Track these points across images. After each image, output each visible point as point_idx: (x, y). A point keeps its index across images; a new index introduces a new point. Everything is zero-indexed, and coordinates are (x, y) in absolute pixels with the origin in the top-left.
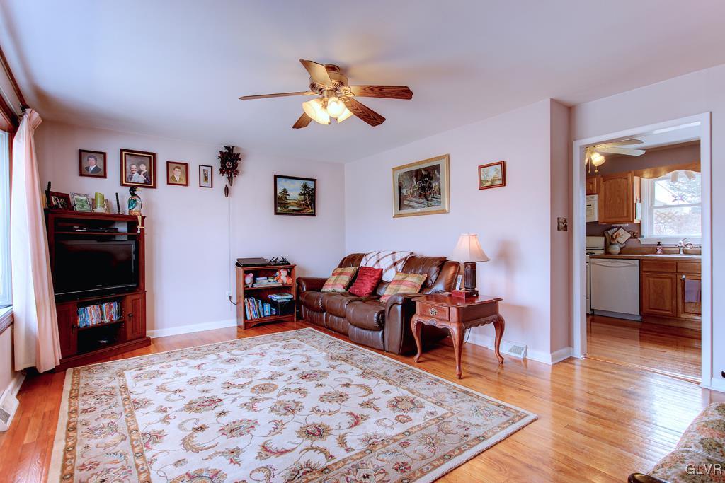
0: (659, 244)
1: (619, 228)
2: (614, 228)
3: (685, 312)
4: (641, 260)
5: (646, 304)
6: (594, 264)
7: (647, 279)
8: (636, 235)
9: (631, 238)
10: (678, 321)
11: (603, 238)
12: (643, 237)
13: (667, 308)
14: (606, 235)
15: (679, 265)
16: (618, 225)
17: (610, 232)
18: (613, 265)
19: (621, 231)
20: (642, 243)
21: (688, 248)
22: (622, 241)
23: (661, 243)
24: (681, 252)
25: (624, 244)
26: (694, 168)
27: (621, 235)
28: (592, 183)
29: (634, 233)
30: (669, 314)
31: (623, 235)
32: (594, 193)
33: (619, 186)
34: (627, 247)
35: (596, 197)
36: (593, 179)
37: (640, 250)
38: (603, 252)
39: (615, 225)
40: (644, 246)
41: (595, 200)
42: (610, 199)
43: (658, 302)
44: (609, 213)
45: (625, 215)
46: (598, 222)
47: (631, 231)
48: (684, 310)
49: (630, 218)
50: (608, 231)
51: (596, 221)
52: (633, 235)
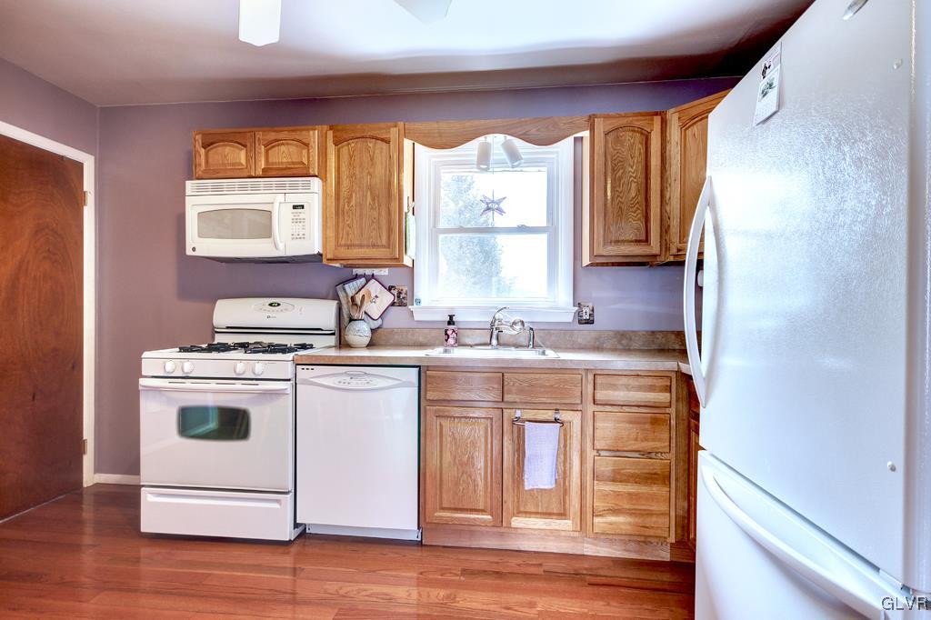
0: (451, 322)
1: (369, 278)
2: (357, 277)
3: (519, 513)
4: (422, 369)
5: (431, 503)
6: (306, 382)
7: (437, 422)
8: (401, 300)
9: (393, 304)
10: (501, 535)
11: (334, 304)
12: (419, 302)
13: (483, 502)
14: (341, 295)
15: (509, 380)
16: (368, 272)
17: (351, 288)
18: (354, 384)
19: (374, 287)
20: (417, 317)
21: (516, 331)
22: (376, 313)
23: (454, 319)
24: (494, 342)
25: (380, 321)
26: (525, 134)
27: (373, 295)
28: (307, 145)
29: (400, 293)
30: (485, 521)
31: (377, 297)
32: (311, 172)
33: (372, 160)
34: (385, 326)
35: (316, 184)
36: (311, 132)
37: (413, 335)
38: (332, 340)
39: (360, 271)
40: (420, 326)
41: (313, 193)
42: (351, 195)
43: (461, 488)
44: (348, 234)
45: (384, 241)
46: (321, 255)
47: (393, 287)
48: (518, 507)
49: (394, 251)
50: (346, 286)
51: (316, 252)
52: (399, 297)
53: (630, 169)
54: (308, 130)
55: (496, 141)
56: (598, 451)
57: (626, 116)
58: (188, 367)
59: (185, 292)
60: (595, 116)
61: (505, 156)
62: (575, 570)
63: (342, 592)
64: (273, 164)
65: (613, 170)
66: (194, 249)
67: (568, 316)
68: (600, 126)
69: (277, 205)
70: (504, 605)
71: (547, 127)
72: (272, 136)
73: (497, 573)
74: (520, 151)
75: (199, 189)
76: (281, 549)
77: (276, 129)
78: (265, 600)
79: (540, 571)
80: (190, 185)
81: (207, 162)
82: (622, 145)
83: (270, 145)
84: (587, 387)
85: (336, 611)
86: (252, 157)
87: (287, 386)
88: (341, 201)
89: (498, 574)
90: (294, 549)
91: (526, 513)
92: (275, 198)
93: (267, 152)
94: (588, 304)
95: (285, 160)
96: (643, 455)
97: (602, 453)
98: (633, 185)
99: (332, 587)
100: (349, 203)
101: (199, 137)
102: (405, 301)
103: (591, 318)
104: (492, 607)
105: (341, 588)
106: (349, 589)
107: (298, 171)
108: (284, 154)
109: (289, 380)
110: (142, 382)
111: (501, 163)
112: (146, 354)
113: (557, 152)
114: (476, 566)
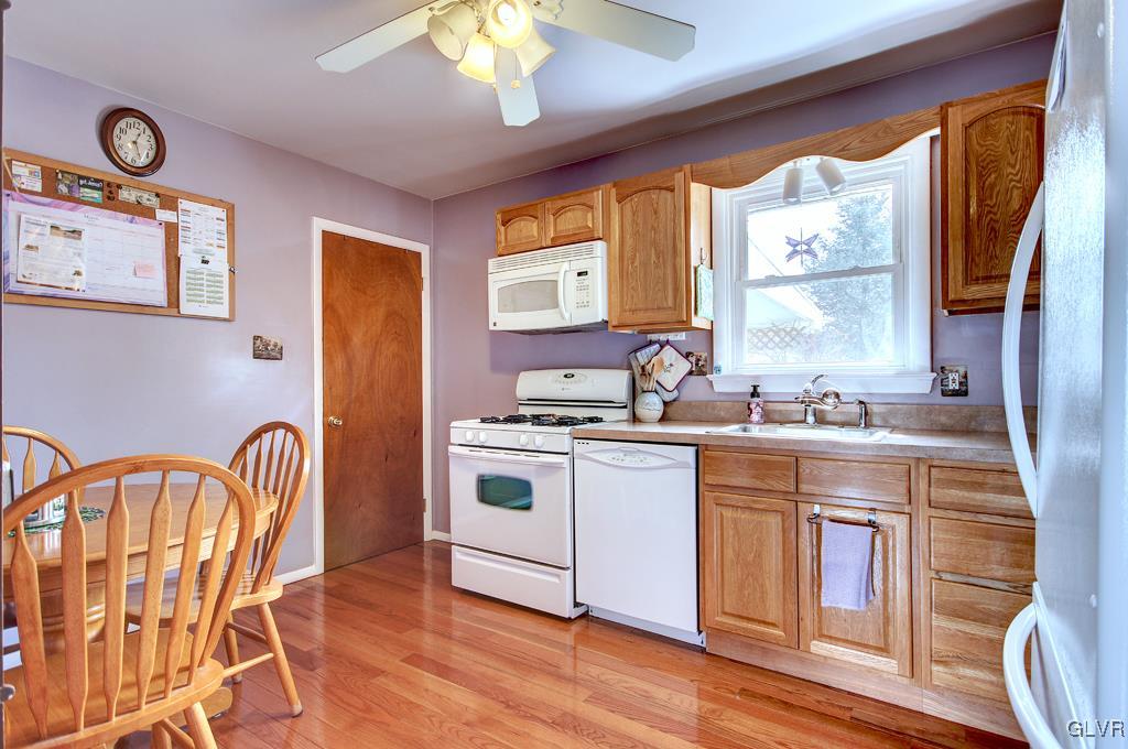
0: (755, 394)
1: (663, 344)
2: (651, 343)
3: (822, 636)
4: (701, 449)
5: (711, 604)
6: (584, 457)
7: (717, 511)
8: (702, 367)
9: (691, 373)
10: (802, 660)
11: (629, 374)
12: (719, 370)
13: (774, 614)
14: (634, 364)
15: (805, 467)
16: (663, 337)
17: (642, 357)
19: (668, 354)
20: (717, 388)
21: (828, 406)
22: (670, 385)
23: (759, 390)
24: (810, 419)
25: (676, 393)
26: (843, 150)
27: (667, 364)
28: (592, 207)
29: (698, 360)
30: (776, 637)
31: (671, 365)
32: (596, 236)
33: (656, 213)
34: (682, 399)
35: (599, 247)
36: (595, 193)
37: (714, 408)
38: (624, 414)
39: (654, 337)
40: (722, 398)
41: (596, 257)
42: (635, 255)
43: (746, 593)
44: (632, 297)
45: (670, 303)
46: (607, 322)
47: (690, 353)
48: (820, 629)
49: (681, 313)
50: (638, 354)
51: (600, 320)
52: (697, 365)
53: (1010, 170)
54: (592, 191)
55: (809, 165)
56: (937, 572)
57: (1002, 94)
58: (483, 438)
59: (496, 366)
60: (950, 104)
61: (821, 183)
62: (899, 727)
63: (603, 678)
64: (561, 232)
65: (980, 176)
66: (495, 324)
67: (922, 384)
68: (957, 118)
69: (562, 274)
70: (778, 740)
71: (876, 135)
72: (560, 203)
73: (786, 703)
74: (842, 171)
75: (500, 266)
76: (562, 625)
77: (564, 195)
78: (531, 667)
79: (847, 715)
80: (492, 263)
81: (506, 239)
82: (995, 136)
83: (557, 213)
84: (918, 484)
85: (591, 693)
86: (542, 229)
87: (564, 460)
88: (626, 263)
89: (787, 705)
90: (575, 628)
91: (830, 637)
92: (559, 266)
93: (555, 220)
94: (957, 368)
95: (571, 227)
96: (1015, 587)
97: (944, 576)
98: (1016, 192)
99: (594, 671)
100: (633, 263)
101: (499, 216)
102: (704, 370)
103: (964, 388)
104: (762, 737)
105: (603, 674)
106: (609, 677)
107: (585, 237)
108: (571, 221)
109: (567, 454)
110: (452, 449)
111: (813, 191)
112: (454, 424)
113: (905, 162)
114: (760, 689)
